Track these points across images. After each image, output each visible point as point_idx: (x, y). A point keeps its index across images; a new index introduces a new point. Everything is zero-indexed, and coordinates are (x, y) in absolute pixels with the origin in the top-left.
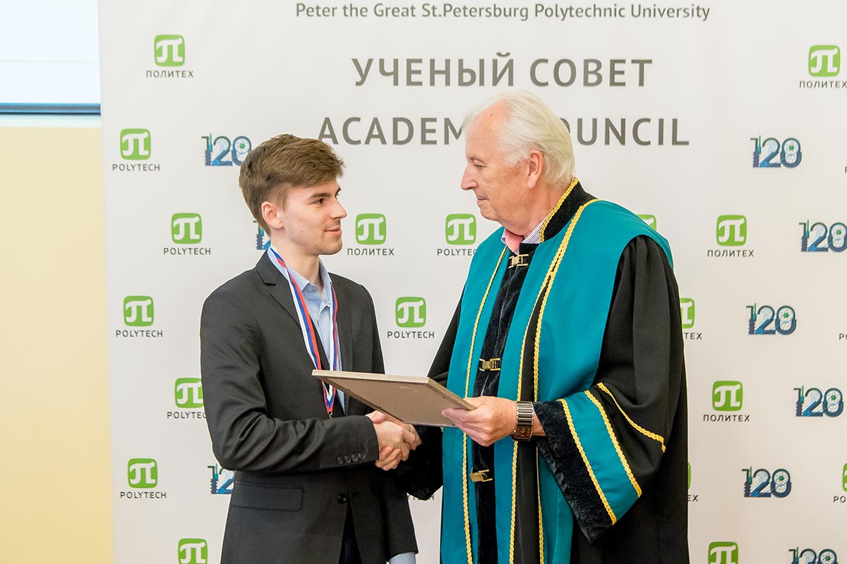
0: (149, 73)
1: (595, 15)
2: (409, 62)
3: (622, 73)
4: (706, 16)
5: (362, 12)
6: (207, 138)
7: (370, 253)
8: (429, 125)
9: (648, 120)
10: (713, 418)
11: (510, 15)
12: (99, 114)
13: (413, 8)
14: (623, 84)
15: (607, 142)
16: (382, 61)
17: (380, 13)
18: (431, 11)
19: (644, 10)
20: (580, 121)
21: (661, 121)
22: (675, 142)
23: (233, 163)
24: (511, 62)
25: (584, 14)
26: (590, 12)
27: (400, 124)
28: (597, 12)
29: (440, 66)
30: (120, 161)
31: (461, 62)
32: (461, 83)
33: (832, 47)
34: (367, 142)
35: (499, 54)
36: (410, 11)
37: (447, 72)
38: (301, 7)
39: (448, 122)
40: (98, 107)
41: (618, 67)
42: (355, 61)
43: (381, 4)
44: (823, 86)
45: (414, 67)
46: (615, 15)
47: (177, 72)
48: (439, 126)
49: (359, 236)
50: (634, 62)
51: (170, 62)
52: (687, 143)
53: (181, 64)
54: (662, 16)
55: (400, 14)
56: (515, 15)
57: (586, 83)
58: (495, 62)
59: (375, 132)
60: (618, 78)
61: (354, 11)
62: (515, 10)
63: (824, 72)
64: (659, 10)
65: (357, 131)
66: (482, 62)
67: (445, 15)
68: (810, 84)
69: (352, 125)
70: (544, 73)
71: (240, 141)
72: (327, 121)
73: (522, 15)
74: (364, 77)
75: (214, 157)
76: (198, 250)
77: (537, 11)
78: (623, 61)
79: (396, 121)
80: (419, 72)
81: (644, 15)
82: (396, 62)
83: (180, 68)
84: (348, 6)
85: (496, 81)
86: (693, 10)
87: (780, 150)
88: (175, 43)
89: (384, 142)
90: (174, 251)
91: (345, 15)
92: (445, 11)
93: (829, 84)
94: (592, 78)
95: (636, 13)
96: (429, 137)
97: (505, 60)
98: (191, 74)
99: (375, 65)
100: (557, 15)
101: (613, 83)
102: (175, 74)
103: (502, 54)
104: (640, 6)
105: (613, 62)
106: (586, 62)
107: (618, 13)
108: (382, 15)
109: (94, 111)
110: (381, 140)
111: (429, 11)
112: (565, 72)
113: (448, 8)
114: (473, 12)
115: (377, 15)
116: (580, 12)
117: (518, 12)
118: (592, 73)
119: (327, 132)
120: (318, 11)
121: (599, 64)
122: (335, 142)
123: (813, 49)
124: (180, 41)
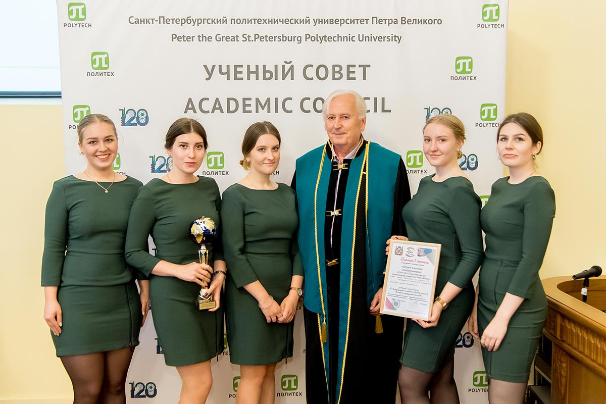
0: (89, 74)
1: (338, 41)
2: (236, 67)
3: (354, 72)
4: (399, 41)
5: (209, 39)
6: (122, 110)
7: (215, 174)
8: (247, 102)
9: (369, 99)
11: (291, 40)
12: (61, 97)
13: (237, 36)
14: (354, 79)
16: (220, 66)
17: (219, 39)
18: (248, 38)
19: (366, 37)
21: (376, 99)
22: (383, 111)
23: (138, 124)
24: (293, 66)
25: (332, 40)
26: (336, 39)
27: (231, 101)
28: (340, 38)
29: (253, 69)
30: (73, 123)
31: (264, 66)
32: (265, 78)
33: (468, 58)
34: (213, 112)
35: (286, 62)
36: (236, 38)
37: (257, 72)
38: (174, 36)
39: (257, 100)
40: (60, 93)
41: (351, 69)
42: (205, 66)
43: (220, 35)
44: (463, 79)
45: (239, 69)
46: (350, 41)
48: (253, 103)
49: (209, 165)
50: (360, 66)
51: (100, 67)
52: (390, 111)
53: (107, 68)
54: (375, 41)
55: (230, 40)
56: (294, 40)
57: (334, 78)
58: (283, 66)
59: (217, 106)
60: (351, 75)
61: (204, 38)
62: (294, 37)
63: (464, 72)
64: (373, 37)
65: (207, 106)
66: (276, 66)
67: (255, 41)
68: (456, 78)
69: (204, 102)
70: (311, 73)
71: (141, 112)
72: (190, 100)
73: (298, 40)
74: (210, 74)
75: (126, 120)
77: (306, 38)
78: (354, 66)
79: (229, 100)
80: (241, 72)
81: (365, 41)
82: (228, 66)
83: (107, 71)
84: (201, 35)
85: (284, 78)
86: (392, 37)
88: (103, 57)
89: (222, 112)
91: (199, 41)
92: (255, 38)
93: (467, 78)
94: (337, 76)
95: (361, 39)
96: (247, 108)
97: (290, 65)
98: (112, 74)
99: (217, 69)
100: (317, 41)
101: (349, 78)
102: (104, 74)
103: (288, 62)
104: (363, 35)
105: (349, 66)
106: (334, 66)
107: (351, 39)
108: (220, 40)
109: (57, 95)
111: (247, 38)
112: (322, 72)
113: (257, 37)
114: (271, 39)
115: (217, 40)
116: (330, 39)
117: (296, 38)
118: (337, 72)
119: (190, 106)
120: (184, 38)
121: (341, 68)
122: (195, 112)
123: (458, 59)
124: (106, 55)
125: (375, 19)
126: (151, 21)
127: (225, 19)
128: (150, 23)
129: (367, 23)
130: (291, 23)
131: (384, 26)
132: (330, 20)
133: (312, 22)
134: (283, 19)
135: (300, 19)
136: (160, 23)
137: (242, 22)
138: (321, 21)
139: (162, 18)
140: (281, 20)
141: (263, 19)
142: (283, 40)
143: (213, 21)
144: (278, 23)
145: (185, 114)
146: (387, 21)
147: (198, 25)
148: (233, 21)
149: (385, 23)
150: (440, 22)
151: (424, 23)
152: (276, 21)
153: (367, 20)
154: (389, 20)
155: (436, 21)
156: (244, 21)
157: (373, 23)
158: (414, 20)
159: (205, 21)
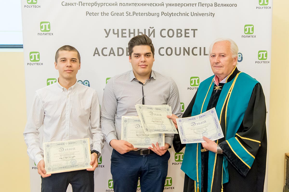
0: (39, 34)
1: (180, 16)
2: (122, 30)
3: (188, 33)
4: (214, 16)
5: (107, 14)
9: (197, 48)
11: (154, 15)
12: (23, 48)
13: (123, 13)
14: (189, 37)
15: (184, 55)
16: (114, 30)
17: (113, 15)
19: (195, 14)
20: (176, 48)
21: (200, 48)
22: (205, 54)
26: (178, 14)
27: (120, 49)
28: (181, 14)
29: (132, 31)
30: (30, 62)
31: (138, 30)
33: (251, 25)
34: (109, 55)
35: (150, 28)
36: (122, 14)
37: (134, 33)
38: (87, 13)
40: (22, 45)
41: (187, 31)
42: (105, 30)
43: (113, 12)
44: (249, 37)
45: (124, 32)
46: (186, 16)
47: (48, 33)
50: (192, 30)
51: (45, 30)
53: (49, 31)
54: (200, 16)
55: (119, 15)
56: (155, 15)
57: (177, 36)
58: (149, 30)
59: (112, 52)
60: (187, 35)
61: (104, 14)
62: (155, 14)
63: (249, 33)
64: (199, 14)
65: (106, 52)
66: (145, 30)
67: (133, 15)
68: (245, 37)
69: (104, 50)
70: (164, 33)
72: (96, 49)
73: (157, 15)
74: (108, 34)
77: (162, 14)
78: (189, 30)
79: (118, 48)
81: (195, 16)
82: (118, 30)
84: (103, 12)
86: (210, 14)
88: (47, 24)
89: (115, 55)
91: (102, 15)
92: (133, 14)
93: (250, 36)
94: (179, 35)
95: (192, 15)
97: (153, 29)
98: (52, 34)
99: (112, 31)
100: (168, 16)
101: (186, 36)
102: (47, 34)
104: (193, 12)
105: (186, 30)
106: (177, 30)
108: (114, 15)
109: (21, 47)
111: (128, 14)
112: (171, 33)
113: (134, 13)
114: (142, 14)
115: (112, 15)
116: (175, 14)
117: (156, 14)
118: (179, 33)
119: (97, 52)
120: (93, 14)
121: (181, 31)
122: (99, 55)
123: (246, 26)
124: (49, 24)
125: (200, 4)
126: (74, 4)
127: (116, 3)
128: (73, 5)
129: (196, 6)
130: (153, 5)
131: (205, 8)
132: (175, 4)
133: (165, 5)
134: (149, 4)
135: (158, 4)
136: (79, 5)
137: (126, 5)
138: (170, 5)
139: (81, 3)
140: (148, 4)
141: (138, 4)
142: (149, 15)
143: (109, 4)
144: (146, 6)
145: (94, 56)
146: (207, 5)
147: (101, 7)
148: (121, 4)
149: (206, 6)
150: (236, 5)
151: (227, 6)
152: (145, 5)
153: (196, 4)
154: (208, 4)
155: (234, 5)
156: (127, 4)
157: (199, 6)
158: (221, 4)
159: (105, 4)
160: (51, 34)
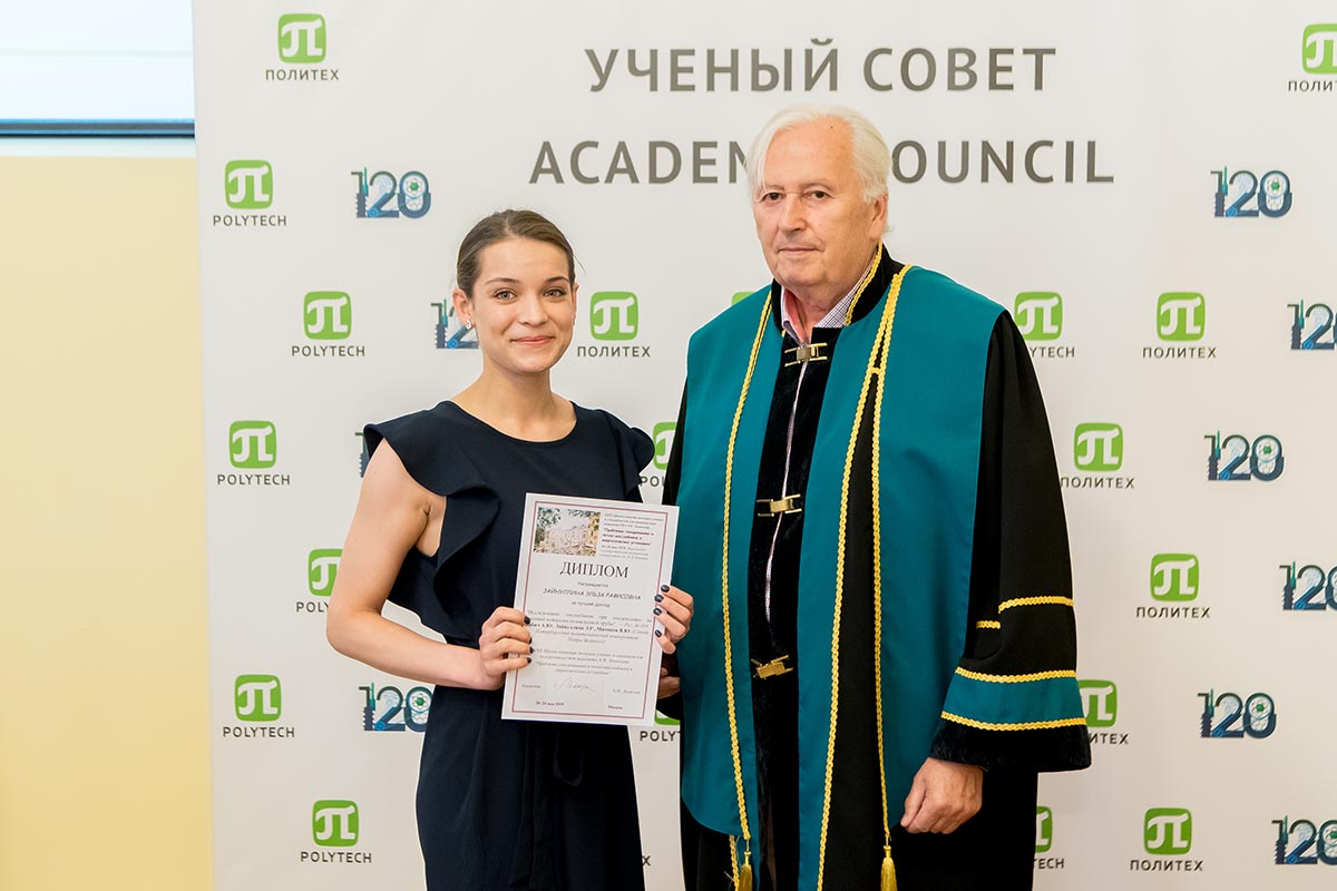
0: (270, 74)
2: (675, 54)
3: (1008, 69)
6: (360, 174)
7: (613, 354)
8: (705, 153)
9: (1050, 144)
10: (1152, 612)
12: (193, 136)
14: (1010, 87)
15: (985, 178)
16: (632, 54)
20: (942, 146)
21: (1070, 146)
22: (1091, 177)
23: (400, 213)
24: (834, 54)
27: (660, 151)
29: (723, 60)
30: (224, 210)
31: (755, 53)
32: (756, 87)
34: (609, 179)
35: (815, 41)
37: (733, 70)
39: (734, 148)
40: (192, 126)
41: (1002, 60)
42: (591, 54)
44: (1325, 89)
45: (683, 61)
47: (314, 72)
48: (721, 154)
49: (596, 327)
50: (1026, 52)
51: (302, 56)
52: (1110, 179)
53: (320, 59)
57: (952, 86)
58: (809, 53)
59: (622, 164)
60: (1001, 78)
63: (1327, 67)
65: (595, 163)
66: (788, 53)
68: (1304, 86)
69: (585, 154)
70: (886, 70)
71: (410, 179)
72: (547, 147)
74: (604, 78)
75: (370, 204)
76: (346, 350)
78: (1011, 51)
79: (654, 146)
80: (689, 70)
82: (654, 54)
83: (318, 66)
85: (810, 83)
87: (1258, 190)
88: (311, 27)
89: (635, 179)
90: (307, 352)
93: (1334, 86)
94: (961, 78)
96: (705, 171)
97: (826, 50)
98: (334, 74)
99: (622, 59)
101: (993, 85)
102: (311, 74)
103: (820, 40)
105: (994, 53)
109: (182, 131)
110: (631, 177)
112: (917, 69)
118: (960, 69)
119: (546, 164)
121: (972, 56)
122: (559, 179)
123: (1310, 30)
124: (318, 23)
145: (532, 185)
160: (330, 75)
